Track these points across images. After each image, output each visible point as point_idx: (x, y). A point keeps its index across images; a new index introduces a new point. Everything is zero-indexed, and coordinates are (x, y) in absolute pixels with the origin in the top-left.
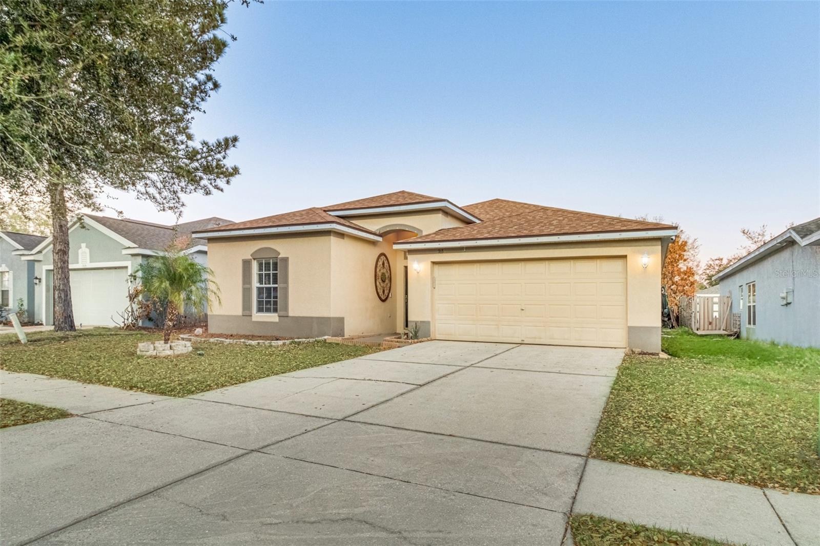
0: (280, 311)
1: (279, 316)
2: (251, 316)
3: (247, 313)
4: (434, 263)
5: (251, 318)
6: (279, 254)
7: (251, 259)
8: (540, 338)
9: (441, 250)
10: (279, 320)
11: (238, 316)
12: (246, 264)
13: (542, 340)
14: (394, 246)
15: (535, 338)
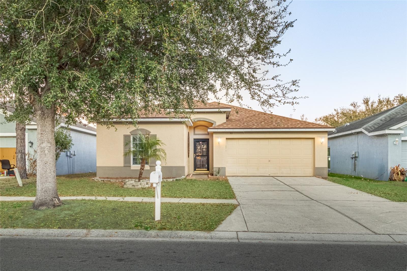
0: (151, 163)
1: (150, 166)
2: (130, 167)
3: (127, 165)
4: (227, 139)
5: (130, 168)
6: (150, 132)
7: (130, 135)
8: (277, 174)
9: (231, 133)
10: (150, 168)
11: (122, 167)
12: (126, 138)
13: (278, 174)
14: (208, 130)
15: (275, 174)
